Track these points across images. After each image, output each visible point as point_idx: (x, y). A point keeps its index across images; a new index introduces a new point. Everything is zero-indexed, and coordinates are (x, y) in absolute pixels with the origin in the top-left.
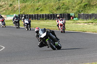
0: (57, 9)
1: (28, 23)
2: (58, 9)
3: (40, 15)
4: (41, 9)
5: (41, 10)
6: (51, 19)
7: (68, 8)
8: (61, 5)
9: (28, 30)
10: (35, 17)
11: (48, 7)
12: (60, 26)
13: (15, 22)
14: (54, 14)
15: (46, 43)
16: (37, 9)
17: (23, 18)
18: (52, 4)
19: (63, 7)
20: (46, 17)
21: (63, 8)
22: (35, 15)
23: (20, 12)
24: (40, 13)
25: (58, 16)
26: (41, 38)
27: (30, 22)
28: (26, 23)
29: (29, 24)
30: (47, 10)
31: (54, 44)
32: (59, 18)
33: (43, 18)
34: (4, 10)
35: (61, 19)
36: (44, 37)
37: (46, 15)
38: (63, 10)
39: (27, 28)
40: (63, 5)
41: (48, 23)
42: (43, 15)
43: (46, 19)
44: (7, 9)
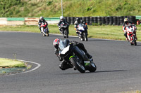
0: (117, 9)
1: (83, 29)
2: (119, 9)
3: (93, 18)
4: (94, 9)
5: (94, 11)
6: (108, 24)
7: (132, 9)
8: (122, 4)
9: (84, 40)
10: (85, 20)
11: (103, 7)
12: (128, 36)
13: (63, 28)
14: (112, 17)
15: (70, 62)
16: (88, 9)
17: (76, 22)
18: (110, 2)
19: (125, 6)
20: (100, 21)
21: (125, 8)
22: (85, 18)
23: (64, 13)
24: (92, 16)
25: (125, 20)
26: (62, 55)
27: (86, 28)
28: (81, 31)
29: (85, 31)
30: (102, 10)
31: (83, 64)
32: (127, 23)
33: (97, 22)
34: (40, 10)
35: (130, 24)
36: (66, 54)
37: (100, 18)
38: (126, 10)
39: (82, 37)
40: (126, 4)
41: (103, 29)
42: (97, 18)
43: (101, 24)
44: (45, 9)
